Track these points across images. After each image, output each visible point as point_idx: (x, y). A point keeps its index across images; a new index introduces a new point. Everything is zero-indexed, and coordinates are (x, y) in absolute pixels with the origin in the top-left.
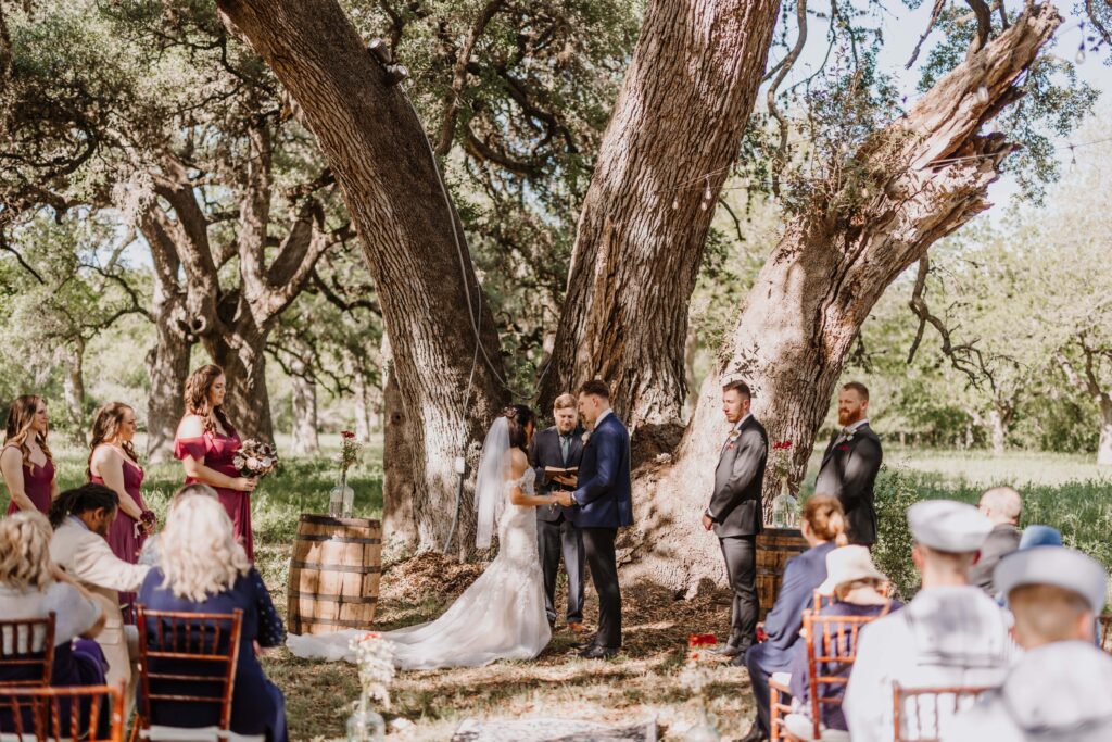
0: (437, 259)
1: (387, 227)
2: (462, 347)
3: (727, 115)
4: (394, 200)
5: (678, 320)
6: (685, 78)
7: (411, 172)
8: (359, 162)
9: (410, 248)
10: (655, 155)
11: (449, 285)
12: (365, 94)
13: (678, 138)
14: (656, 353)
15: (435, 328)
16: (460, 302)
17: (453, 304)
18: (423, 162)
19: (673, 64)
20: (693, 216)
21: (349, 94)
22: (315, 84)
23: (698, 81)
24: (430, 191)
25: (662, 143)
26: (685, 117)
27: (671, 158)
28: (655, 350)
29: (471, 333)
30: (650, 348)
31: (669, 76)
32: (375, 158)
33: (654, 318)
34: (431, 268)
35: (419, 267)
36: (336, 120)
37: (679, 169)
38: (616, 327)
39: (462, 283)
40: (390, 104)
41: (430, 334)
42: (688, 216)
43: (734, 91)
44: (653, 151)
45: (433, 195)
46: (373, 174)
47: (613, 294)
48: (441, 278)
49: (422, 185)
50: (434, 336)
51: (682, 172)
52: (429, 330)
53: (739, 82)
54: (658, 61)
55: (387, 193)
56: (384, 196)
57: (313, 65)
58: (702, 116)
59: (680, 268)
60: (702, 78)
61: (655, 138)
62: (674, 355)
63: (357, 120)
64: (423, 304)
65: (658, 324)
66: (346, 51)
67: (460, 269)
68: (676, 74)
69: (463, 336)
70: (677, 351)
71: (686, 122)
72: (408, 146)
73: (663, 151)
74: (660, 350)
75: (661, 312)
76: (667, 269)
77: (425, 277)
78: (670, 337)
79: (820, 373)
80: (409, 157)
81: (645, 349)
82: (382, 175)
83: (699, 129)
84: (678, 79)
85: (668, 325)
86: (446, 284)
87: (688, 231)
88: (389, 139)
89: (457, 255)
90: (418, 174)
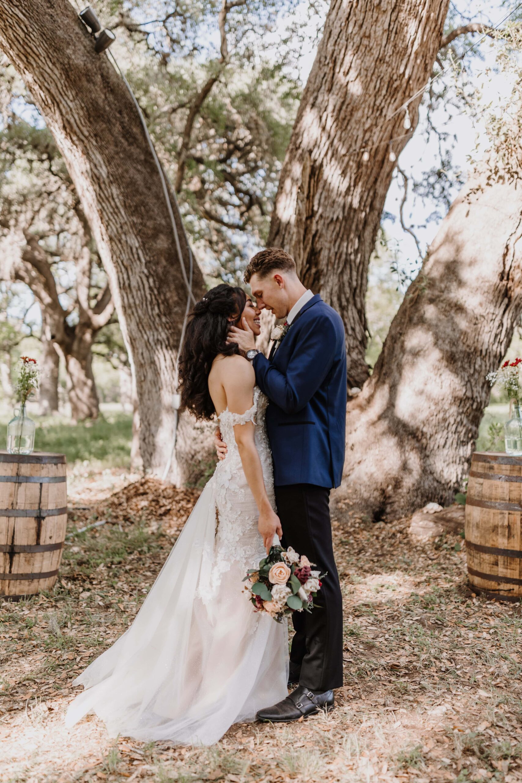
0: (151, 218)
1: (103, 186)
2: (176, 299)
3: (410, 78)
4: (109, 161)
5: (362, 275)
6: (372, 40)
7: (124, 137)
8: (72, 121)
9: (125, 206)
10: (344, 119)
11: (162, 243)
12: (74, 52)
13: (365, 101)
14: (344, 303)
15: (151, 280)
16: (172, 258)
17: (167, 260)
18: (135, 130)
19: (361, 26)
20: (376, 180)
21: (57, 49)
22: (22, 35)
23: (384, 42)
24: (142, 157)
25: (350, 108)
26: (371, 79)
27: (358, 122)
28: (343, 300)
29: (183, 287)
30: (339, 299)
31: (357, 39)
32: (88, 116)
33: (342, 273)
34: (145, 226)
35: (134, 225)
36: (46, 76)
37: (365, 132)
38: (313, 270)
39: (174, 242)
40: (100, 68)
41: (147, 286)
42: (372, 179)
43: (417, 54)
44: (342, 115)
45: (146, 161)
46: (86, 134)
47: (310, 236)
48: (155, 236)
49: (134, 150)
50: (150, 288)
51: (368, 135)
52: (145, 282)
53: (421, 45)
54: (347, 26)
55: (102, 154)
56: (99, 157)
57: (17, 11)
58: (386, 78)
59: (364, 228)
60: (388, 39)
61: (343, 103)
62: (359, 305)
63: (68, 77)
64: (139, 259)
65: (346, 278)
66: (52, 7)
67: (172, 229)
68: (364, 36)
69: (176, 289)
70: (361, 302)
71: (372, 85)
72: (120, 112)
73: (351, 115)
74: (347, 300)
75: (348, 266)
76: (354, 227)
77: (139, 233)
78: (355, 289)
79: (507, 306)
80: (122, 123)
81: (335, 299)
82: (96, 135)
83: (384, 92)
84: (365, 42)
85: (354, 278)
86: (159, 241)
87: (371, 194)
88: (100, 102)
89: (169, 216)
90: (131, 140)
